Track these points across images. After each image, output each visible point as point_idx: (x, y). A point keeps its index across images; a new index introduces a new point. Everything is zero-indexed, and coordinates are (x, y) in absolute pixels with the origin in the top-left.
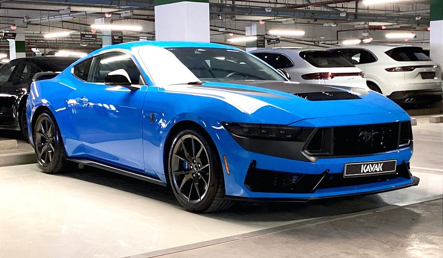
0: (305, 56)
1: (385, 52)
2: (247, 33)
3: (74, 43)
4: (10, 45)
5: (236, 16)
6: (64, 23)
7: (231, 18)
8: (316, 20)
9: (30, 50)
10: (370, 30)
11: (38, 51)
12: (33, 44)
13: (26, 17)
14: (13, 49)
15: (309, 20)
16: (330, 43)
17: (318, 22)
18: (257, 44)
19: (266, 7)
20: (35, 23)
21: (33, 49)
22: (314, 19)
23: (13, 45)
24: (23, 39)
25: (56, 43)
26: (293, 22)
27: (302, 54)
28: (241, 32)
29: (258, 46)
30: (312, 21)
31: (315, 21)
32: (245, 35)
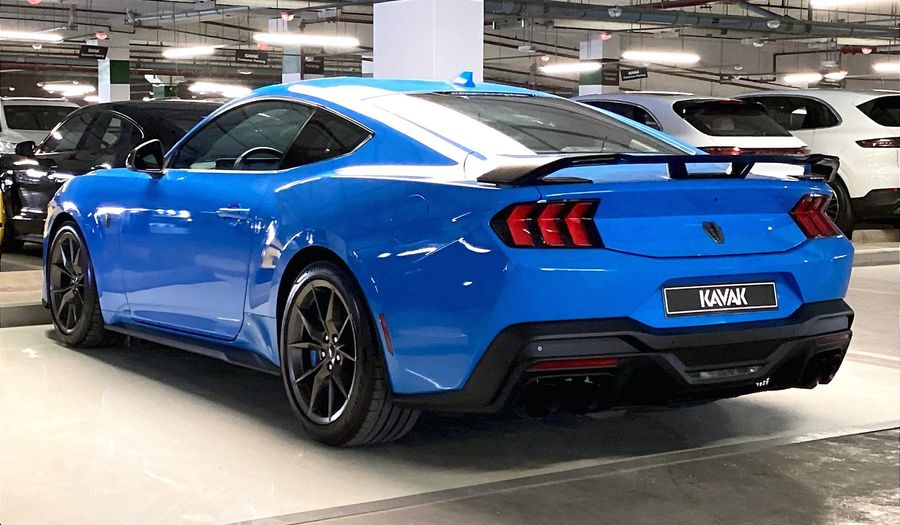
0: (684, 111)
1: (858, 107)
2: (583, 54)
3: (230, 66)
4: (100, 68)
5: (555, 20)
6: (209, 25)
7: (545, 25)
8: (724, 31)
9: (140, 77)
10: (845, 53)
11: (157, 80)
12: (147, 66)
13: (131, 12)
14: (104, 76)
15: (710, 32)
16: (758, 78)
17: (729, 34)
18: (604, 76)
19: (610, 7)
20: (149, 24)
21: (147, 77)
22: (722, 29)
23: (105, 69)
24: (124, 56)
25: (194, 65)
26: (677, 35)
27: (678, 107)
28: (571, 53)
29: (604, 83)
30: (717, 33)
31: (722, 34)
32: (578, 58)
